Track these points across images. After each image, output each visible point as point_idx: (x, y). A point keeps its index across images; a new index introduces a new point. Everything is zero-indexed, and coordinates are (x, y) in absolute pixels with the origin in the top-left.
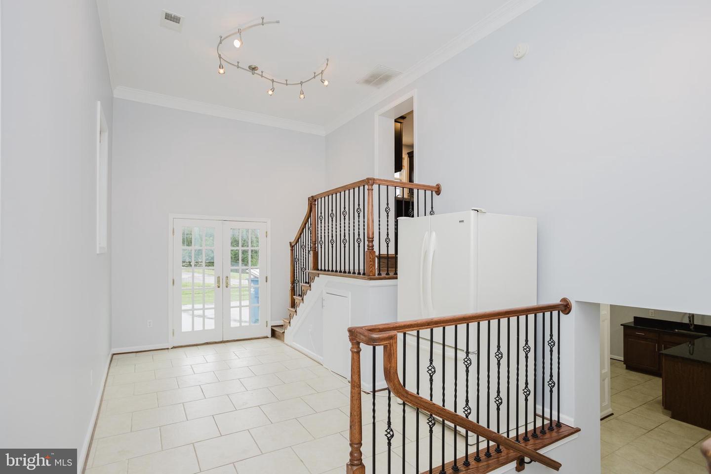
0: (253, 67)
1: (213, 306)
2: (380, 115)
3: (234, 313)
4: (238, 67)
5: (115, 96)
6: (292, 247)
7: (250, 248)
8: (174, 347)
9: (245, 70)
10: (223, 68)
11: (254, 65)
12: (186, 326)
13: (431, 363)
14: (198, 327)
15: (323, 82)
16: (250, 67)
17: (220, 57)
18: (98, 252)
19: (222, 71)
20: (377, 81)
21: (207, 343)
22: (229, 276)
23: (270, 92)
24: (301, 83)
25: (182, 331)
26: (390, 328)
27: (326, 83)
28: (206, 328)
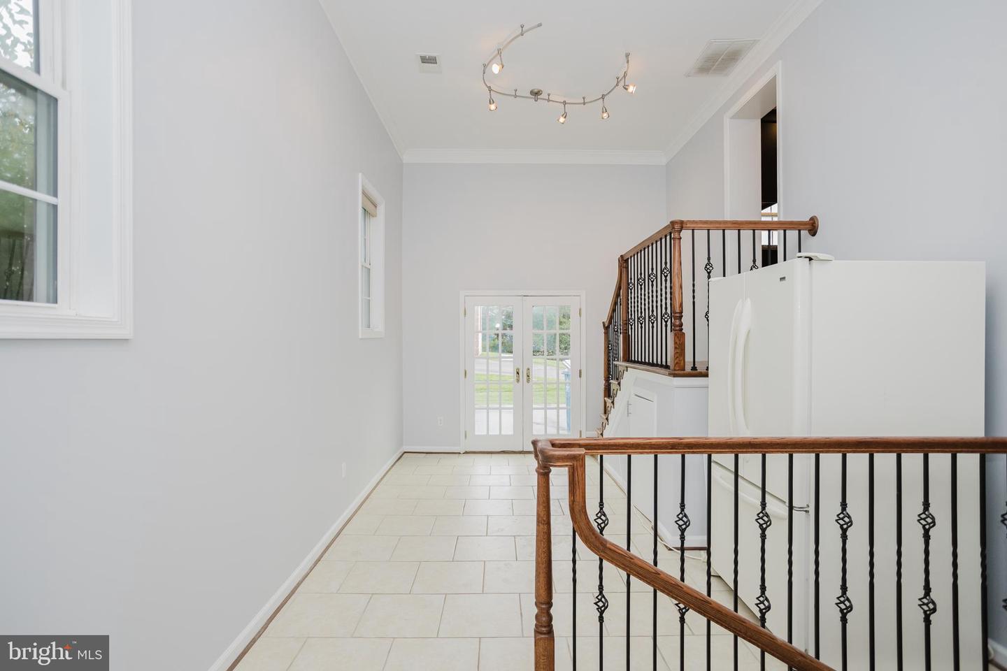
0: (536, 91)
1: (512, 406)
2: (731, 118)
3: (538, 416)
4: (516, 96)
5: (404, 162)
6: (606, 328)
7: (558, 332)
8: (466, 453)
9: (527, 97)
10: (493, 102)
11: (536, 88)
12: (480, 430)
13: (683, 510)
14: (494, 431)
15: (626, 89)
16: (532, 92)
17: (490, 89)
18: (360, 337)
19: (493, 107)
20: (718, 65)
21: (504, 452)
22: (530, 368)
23: (562, 120)
24: (603, 97)
25: (476, 433)
26: (599, 445)
27: (631, 89)
28: (503, 433)
